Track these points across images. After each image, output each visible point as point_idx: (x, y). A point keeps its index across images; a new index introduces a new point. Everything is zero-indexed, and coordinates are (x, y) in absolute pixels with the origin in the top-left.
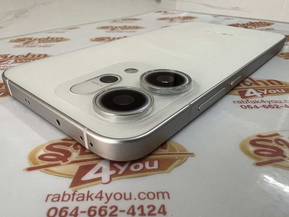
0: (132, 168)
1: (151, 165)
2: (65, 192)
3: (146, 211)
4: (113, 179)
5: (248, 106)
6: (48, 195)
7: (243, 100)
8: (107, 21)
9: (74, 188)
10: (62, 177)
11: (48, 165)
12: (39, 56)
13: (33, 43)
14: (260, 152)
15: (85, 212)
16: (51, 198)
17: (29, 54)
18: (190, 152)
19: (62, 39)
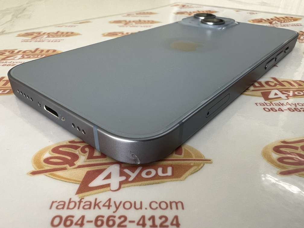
0: (144, 175)
1: (164, 171)
2: (70, 199)
3: (158, 222)
4: (122, 186)
5: (271, 109)
6: (53, 202)
7: (266, 102)
8: (120, 14)
9: (81, 195)
10: (68, 182)
11: (53, 169)
12: (48, 51)
13: (42, 38)
14: (285, 160)
15: (91, 222)
16: (55, 205)
17: (37, 49)
18: (207, 158)
19: (72, 34)
